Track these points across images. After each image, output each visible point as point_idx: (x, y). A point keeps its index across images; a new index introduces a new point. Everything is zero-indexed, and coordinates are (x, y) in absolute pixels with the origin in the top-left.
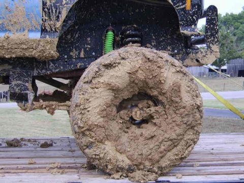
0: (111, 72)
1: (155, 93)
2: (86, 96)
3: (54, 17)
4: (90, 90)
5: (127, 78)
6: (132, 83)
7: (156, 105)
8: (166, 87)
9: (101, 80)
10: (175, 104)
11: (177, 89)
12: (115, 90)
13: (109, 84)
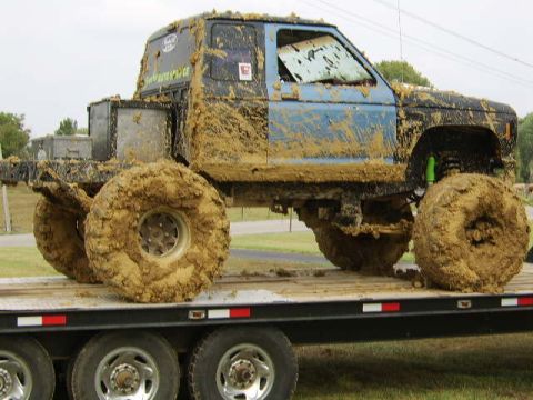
0: (465, 197)
1: (496, 215)
2: (445, 218)
3: (405, 145)
4: (449, 213)
5: (477, 201)
6: (480, 206)
7: (493, 226)
8: (505, 211)
9: (458, 203)
10: (511, 225)
11: (513, 212)
12: (467, 212)
13: (465, 208)
